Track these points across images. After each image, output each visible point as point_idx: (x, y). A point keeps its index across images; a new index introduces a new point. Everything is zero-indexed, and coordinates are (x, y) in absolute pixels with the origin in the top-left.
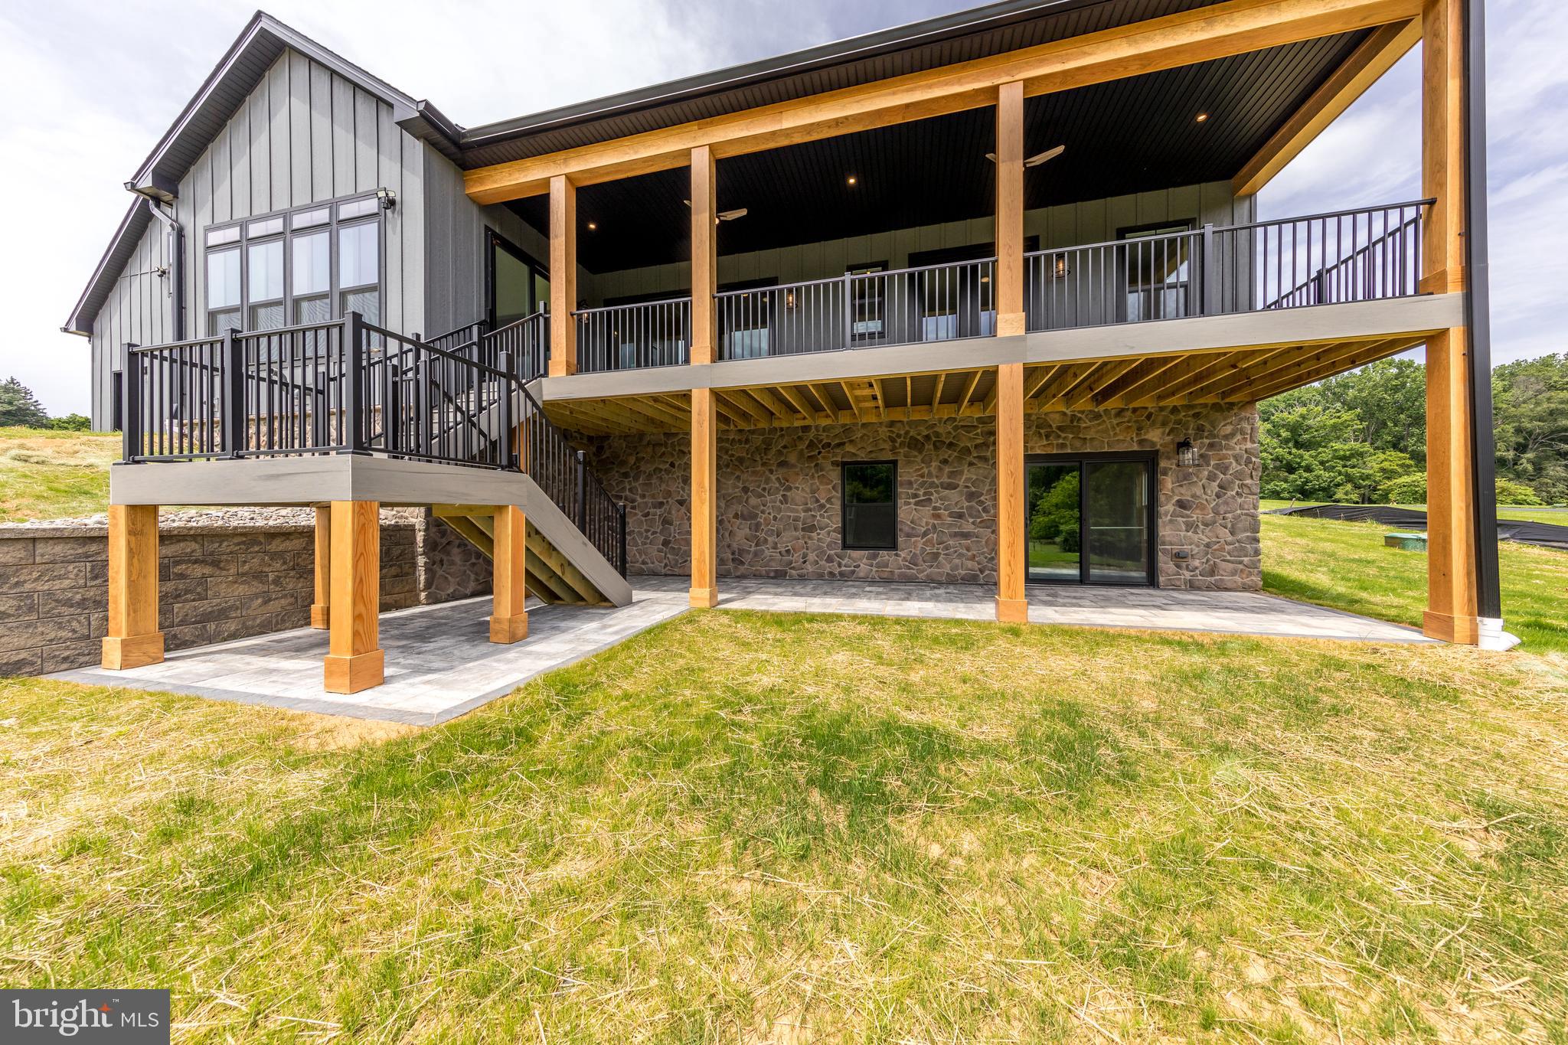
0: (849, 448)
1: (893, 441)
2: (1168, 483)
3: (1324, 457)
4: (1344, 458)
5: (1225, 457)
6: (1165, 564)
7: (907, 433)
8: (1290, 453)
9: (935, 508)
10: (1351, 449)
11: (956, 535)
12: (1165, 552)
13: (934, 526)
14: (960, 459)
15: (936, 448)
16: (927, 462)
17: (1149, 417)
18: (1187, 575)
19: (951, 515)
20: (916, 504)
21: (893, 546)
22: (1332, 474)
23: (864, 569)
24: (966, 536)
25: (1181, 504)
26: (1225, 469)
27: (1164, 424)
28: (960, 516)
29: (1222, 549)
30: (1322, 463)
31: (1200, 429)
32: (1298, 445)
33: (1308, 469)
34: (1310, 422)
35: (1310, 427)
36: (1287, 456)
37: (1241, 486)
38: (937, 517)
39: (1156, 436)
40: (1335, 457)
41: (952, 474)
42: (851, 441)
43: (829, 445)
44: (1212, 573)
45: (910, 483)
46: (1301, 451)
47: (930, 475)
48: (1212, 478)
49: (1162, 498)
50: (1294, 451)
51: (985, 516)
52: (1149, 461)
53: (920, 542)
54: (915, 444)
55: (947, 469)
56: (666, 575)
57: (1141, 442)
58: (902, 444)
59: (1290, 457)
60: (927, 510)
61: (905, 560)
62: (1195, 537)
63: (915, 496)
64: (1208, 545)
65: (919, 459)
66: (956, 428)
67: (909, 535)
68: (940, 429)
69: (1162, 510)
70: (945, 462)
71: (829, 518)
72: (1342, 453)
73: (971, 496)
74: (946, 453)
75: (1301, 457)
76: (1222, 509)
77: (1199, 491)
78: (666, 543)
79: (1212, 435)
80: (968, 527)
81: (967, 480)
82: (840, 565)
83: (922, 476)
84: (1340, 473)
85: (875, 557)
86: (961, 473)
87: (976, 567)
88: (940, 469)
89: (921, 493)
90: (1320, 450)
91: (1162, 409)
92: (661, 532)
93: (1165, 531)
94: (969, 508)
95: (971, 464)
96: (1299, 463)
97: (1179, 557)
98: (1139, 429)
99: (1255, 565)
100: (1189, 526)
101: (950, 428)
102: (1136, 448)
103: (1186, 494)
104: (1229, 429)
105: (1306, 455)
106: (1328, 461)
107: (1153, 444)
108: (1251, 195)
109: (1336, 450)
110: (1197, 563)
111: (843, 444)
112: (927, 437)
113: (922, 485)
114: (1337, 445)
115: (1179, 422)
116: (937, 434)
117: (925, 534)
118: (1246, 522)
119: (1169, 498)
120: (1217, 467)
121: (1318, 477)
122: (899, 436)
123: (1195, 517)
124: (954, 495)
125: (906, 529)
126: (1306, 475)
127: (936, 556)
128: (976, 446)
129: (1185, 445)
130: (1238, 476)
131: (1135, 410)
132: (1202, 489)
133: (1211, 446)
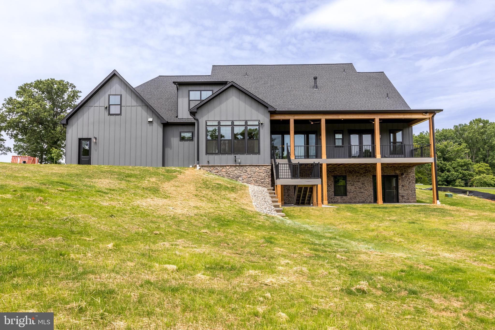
0: (335, 172)
1: (346, 171)
2: (400, 181)
3: (454, 165)
4: (462, 166)
5: (409, 177)
6: (400, 198)
7: (349, 169)
8: (441, 163)
9: (355, 186)
10: (464, 162)
11: (360, 192)
12: (400, 195)
13: (355, 190)
14: (360, 175)
15: (355, 173)
16: (353, 176)
17: (396, 168)
18: (404, 200)
19: (359, 188)
20: (351, 185)
21: (346, 195)
22: (458, 173)
23: (339, 201)
24: (362, 193)
25: (403, 186)
26: (409, 179)
27: (399, 170)
28: (361, 188)
29: (410, 195)
30: (454, 168)
31: (405, 171)
32: (445, 159)
33: (449, 171)
34: (448, 149)
35: (448, 151)
36: (440, 164)
37: (412, 182)
38: (356, 188)
39: (398, 172)
40: (458, 166)
41: (359, 179)
42: (336, 171)
43: (331, 171)
44: (408, 199)
45: (349, 181)
46: (445, 162)
47: (354, 179)
48: (407, 181)
49: (399, 185)
50: (442, 162)
51: (366, 188)
52: (396, 177)
53: (352, 194)
54: (350, 172)
55: (358, 178)
56: (288, 204)
57: (395, 173)
58: (347, 172)
59: (441, 165)
60: (354, 187)
61: (349, 198)
62: (405, 192)
63: (351, 184)
64: (407, 194)
65: (351, 175)
66: (359, 169)
67: (350, 193)
68: (356, 169)
69: (399, 187)
70: (357, 176)
71: (331, 189)
72: (461, 164)
73: (363, 184)
74: (357, 174)
75: (446, 165)
76: (409, 187)
77: (405, 183)
78: (288, 195)
79: (407, 172)
80: (362, 191)
81: (362, 180)
82: (334, 200)
83: (352, 179)
84: (461, 173)
85: (342, 198)
86: (361, 178)
87: (364, 199)
88: (356, 178)
89: (352, 183)
90: (453, 162)
91: (398, 167)
92: (287, 193)
93: (400, 191)
94: (362, 186)
95: (362, 177)
96: (445, 168)
97: (403, 196)
98: (395, 170)
99: (415, 198)
100: (404, 190)
101: (358, 169)
102: (394, 174)
103: (403, 184)
104: (410, 171)
105: (448, 164)
106: (456, 167)
107: (397, 174)
108: (412, 127)
109: (459, 162)
110: (406, 197)
111: (334, 171)
112: (353, 170)
113: (352, 181)
114: (459, 160)
115: (402, 169)
116: (355, 170)
117: (353, 192)
118: (413, 189)
119: (400, 184)
120: (408, 178)
121: (452, 174)
122: (347, 170)
123: (405, 188)
124: (359, 184)
125: (349, 191)
126: (448, 173)
127: (356, 197)
128: (364, 173)
129: (402, 174)
130: (412, 180)
131: (394, 167)
132: (406, 183)
133: (407, 174)
